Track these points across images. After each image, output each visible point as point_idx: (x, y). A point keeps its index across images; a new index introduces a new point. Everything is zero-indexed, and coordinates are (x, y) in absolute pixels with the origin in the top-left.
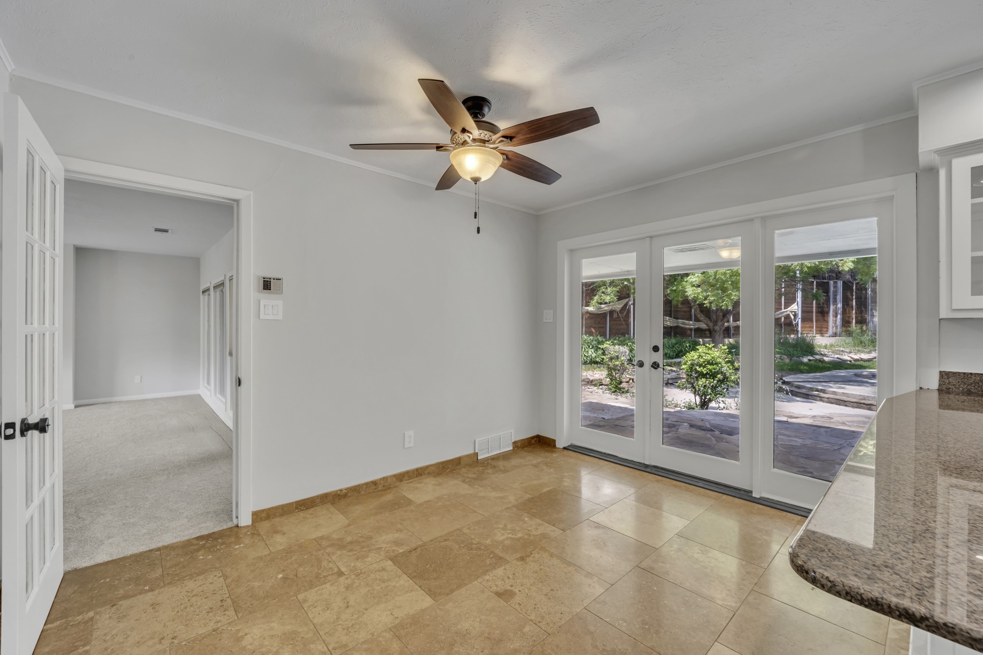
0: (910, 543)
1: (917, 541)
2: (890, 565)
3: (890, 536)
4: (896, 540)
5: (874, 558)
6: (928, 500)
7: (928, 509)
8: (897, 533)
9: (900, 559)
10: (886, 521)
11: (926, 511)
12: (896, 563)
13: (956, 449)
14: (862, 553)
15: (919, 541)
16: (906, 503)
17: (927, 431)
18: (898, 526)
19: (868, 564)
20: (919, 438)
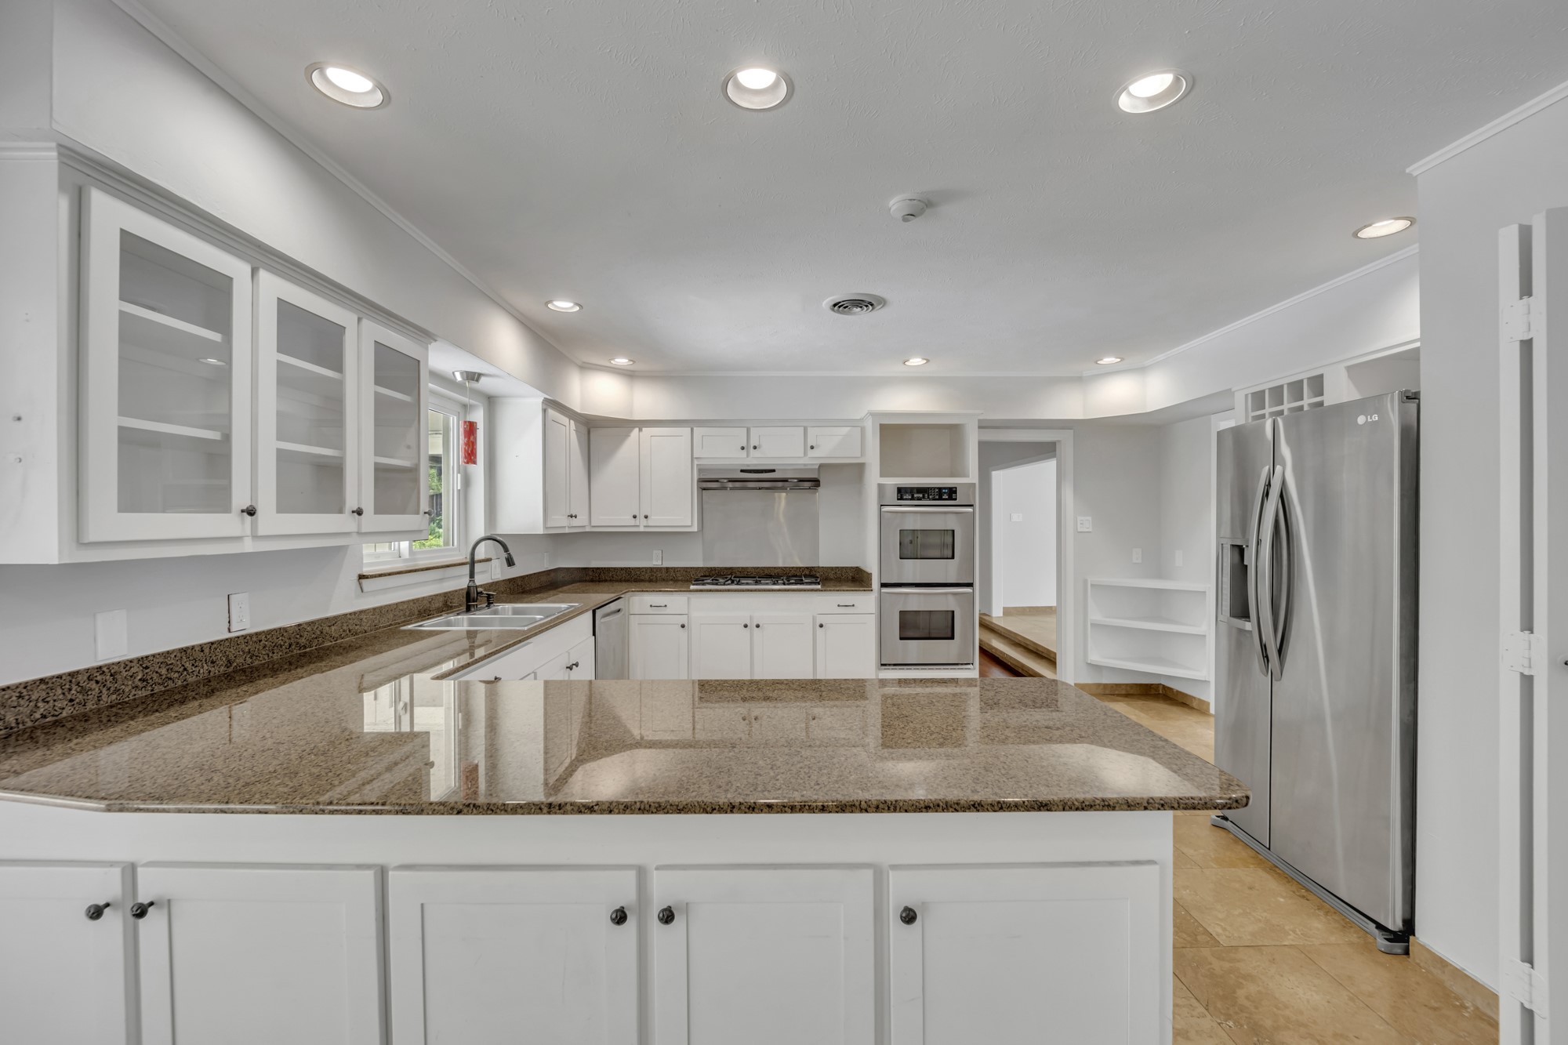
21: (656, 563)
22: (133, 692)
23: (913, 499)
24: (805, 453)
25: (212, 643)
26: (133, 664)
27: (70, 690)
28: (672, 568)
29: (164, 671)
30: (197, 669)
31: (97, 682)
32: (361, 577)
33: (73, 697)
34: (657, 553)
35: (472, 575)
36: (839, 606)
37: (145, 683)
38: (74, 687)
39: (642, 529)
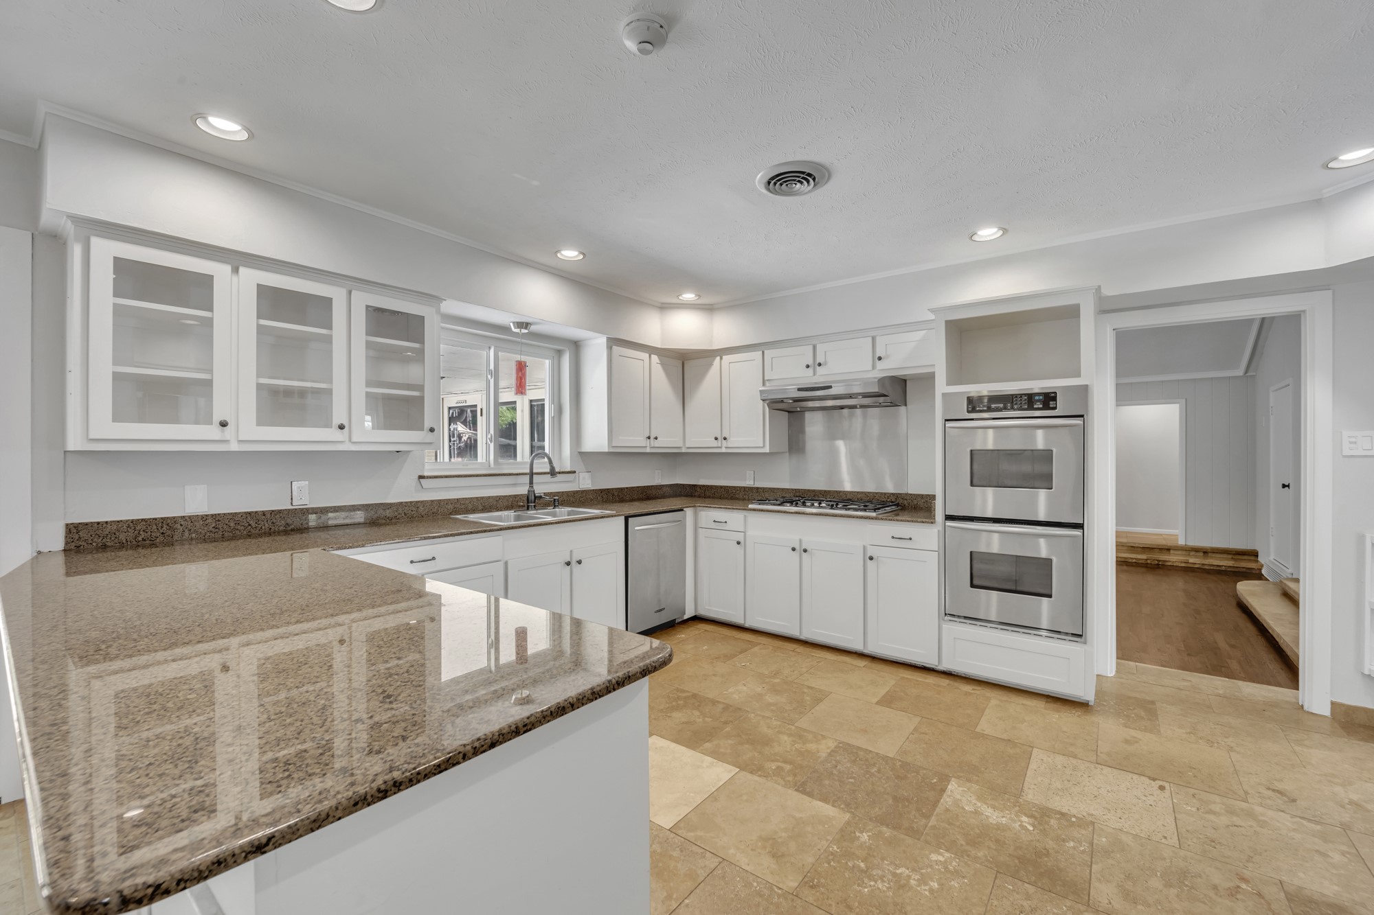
0: (193, 765)
1: (199, 759)
2: (197, 807)
3: (167, 771)
4: (177, 772)
5: (174, 812)
6: (168, 702)
7: (178, 714)
8: (171, 763)
9: (200, 791)
10: (147, 756)
11: (178, 717)
12: (201, 800)
13: (146, 625)
14: (156, 816)
15: (201, 757)
16: (149, 719)
17: (96, 612)
18: (165, 754)
19: (174, 824)
20: (94, 626)
21: (749, 483)
22: (208, 534)
23: (989, 410)
24: (874, 367)
25: (273, 511)
26: (208, 518)
27: (162, 527)
28: (761, 488)
29: (232, 524)
30: (260, 526)
31: (181, 525)
32: (421, 477)
33: (164, 532)
34: (750, 474)
35: (531, 482)
36: (893, 537)
37: (217, 530)
38: (165, 526)
39: (724, 450)
